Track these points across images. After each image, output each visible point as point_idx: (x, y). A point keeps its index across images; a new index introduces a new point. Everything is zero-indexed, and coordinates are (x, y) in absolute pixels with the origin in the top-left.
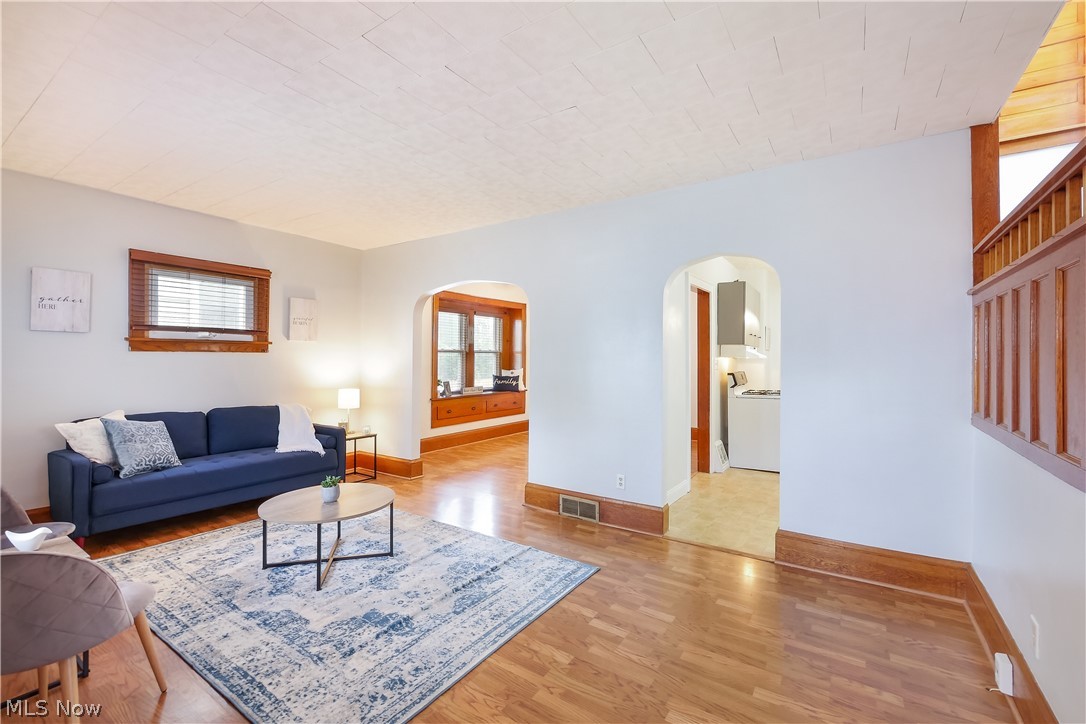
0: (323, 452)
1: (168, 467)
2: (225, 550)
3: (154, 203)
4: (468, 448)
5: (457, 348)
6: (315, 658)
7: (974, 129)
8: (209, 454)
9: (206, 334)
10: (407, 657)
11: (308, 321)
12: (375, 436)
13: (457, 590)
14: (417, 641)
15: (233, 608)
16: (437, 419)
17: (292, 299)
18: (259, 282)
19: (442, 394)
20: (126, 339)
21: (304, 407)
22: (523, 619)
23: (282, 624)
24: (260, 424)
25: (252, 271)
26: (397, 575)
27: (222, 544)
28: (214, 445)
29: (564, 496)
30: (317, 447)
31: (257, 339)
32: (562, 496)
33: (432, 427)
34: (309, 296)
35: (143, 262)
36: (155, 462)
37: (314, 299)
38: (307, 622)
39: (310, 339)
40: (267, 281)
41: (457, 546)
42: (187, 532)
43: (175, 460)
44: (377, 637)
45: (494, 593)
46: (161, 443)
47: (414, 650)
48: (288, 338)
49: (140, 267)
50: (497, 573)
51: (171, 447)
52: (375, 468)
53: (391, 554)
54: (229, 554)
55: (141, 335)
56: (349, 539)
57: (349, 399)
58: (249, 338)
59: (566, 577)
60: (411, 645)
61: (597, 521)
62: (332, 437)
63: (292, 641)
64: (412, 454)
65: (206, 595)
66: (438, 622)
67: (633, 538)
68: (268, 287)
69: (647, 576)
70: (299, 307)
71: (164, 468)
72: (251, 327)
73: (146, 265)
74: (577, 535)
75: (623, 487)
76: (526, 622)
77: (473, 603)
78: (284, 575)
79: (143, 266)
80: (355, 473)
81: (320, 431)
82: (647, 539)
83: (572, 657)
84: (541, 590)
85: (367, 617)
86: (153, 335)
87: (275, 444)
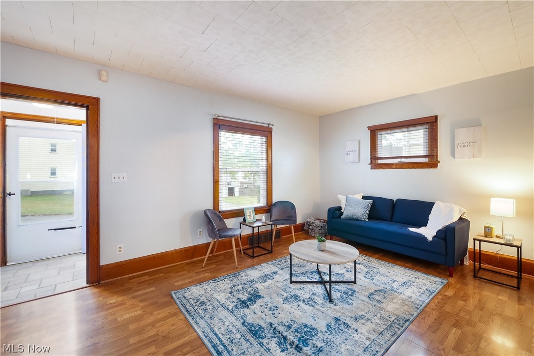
0: (431, 239)
8: (392, 221)
11: (471, 144)
17: (457, 130)
18: (431, 124)
20: (369, 164)
31: (432, 161)
34: (476, 124)
37: (480, 126)
39: (474, 156)
40: (436, 122)
48: (454, 157)
49: (375, 133)
55: (375, 162)
58: (426, 160)
62: (444, 232)
86: (380, 162)
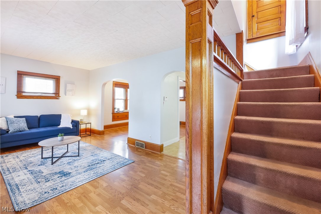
0: (72, 128)
1: (24, 131)
2: (35, 154)
3: (25, 58)
4: (124, 128)
5: (123, 98)
6: (38, 182)
7: (237, 34)
8: (39, 127)
9: (40, 94)
10: (63, 183)
11: (72, 90)
12: (91, 123)
13: (89, 166)
14: (68, 179)
15: (26, 169)
16: (114, 119)
17: (67, 84)
18: (57, 79)
19: (116, 112)
20: (16, 95)
21: (70, 115)
22: (102, 174)
23: (35, 173)
24: (55, 119)
25: (54, 76)
26: (76, 162)
27: (35, 152)
28: (41, 125)
29: (137, 141)
30: (70, 126)
31: (56, 95)
32: (136, 141)
33: (112, 121)
34: (73, 83)
35: (21, 74)
36: (20, 129)
37: (74, 84)
38: (43, 173)
39: (73, 95)
40: (59, 79)
41: (99, 154)
42: (29, 149)
43: (27, 129)
44: (58, 177)
45: (99, 167)
46: (22, 124)
47: (66, 181)
48: (66, 95)
49: (21, 76)
50: (104, 162)
51: (26, 125)
52: (90, 133)
53: (78, 156)
54: (35, 155)
55: (20, 94)
56: (70, 152)
57: (84, 113)
58: (54, 95)
59: (123, 163)
60: (66, 180)
61: (144, 149)
62: (76, 124)
63: (35, 178)
64: (101, 128)
65: (21, 165)
66: (77, 174)
67: (151, 154)
68: (59, 81)
69: (147, 164)
70: (69, 87)
71: (23, 131)
72: (54, 92)
73: (22, 75)
74: (136, 152)
75: (151, 139)
76: (102, 175)
77: (91, 170)
78: (46, 161)
79: (21, 75)
80: (86, 134)
81: (73, 121)
82: (155, 154)
83: (108, 185)
84: (112, 167)
85: (60, 172)
86: (24, 94)
87: (59, 125)
